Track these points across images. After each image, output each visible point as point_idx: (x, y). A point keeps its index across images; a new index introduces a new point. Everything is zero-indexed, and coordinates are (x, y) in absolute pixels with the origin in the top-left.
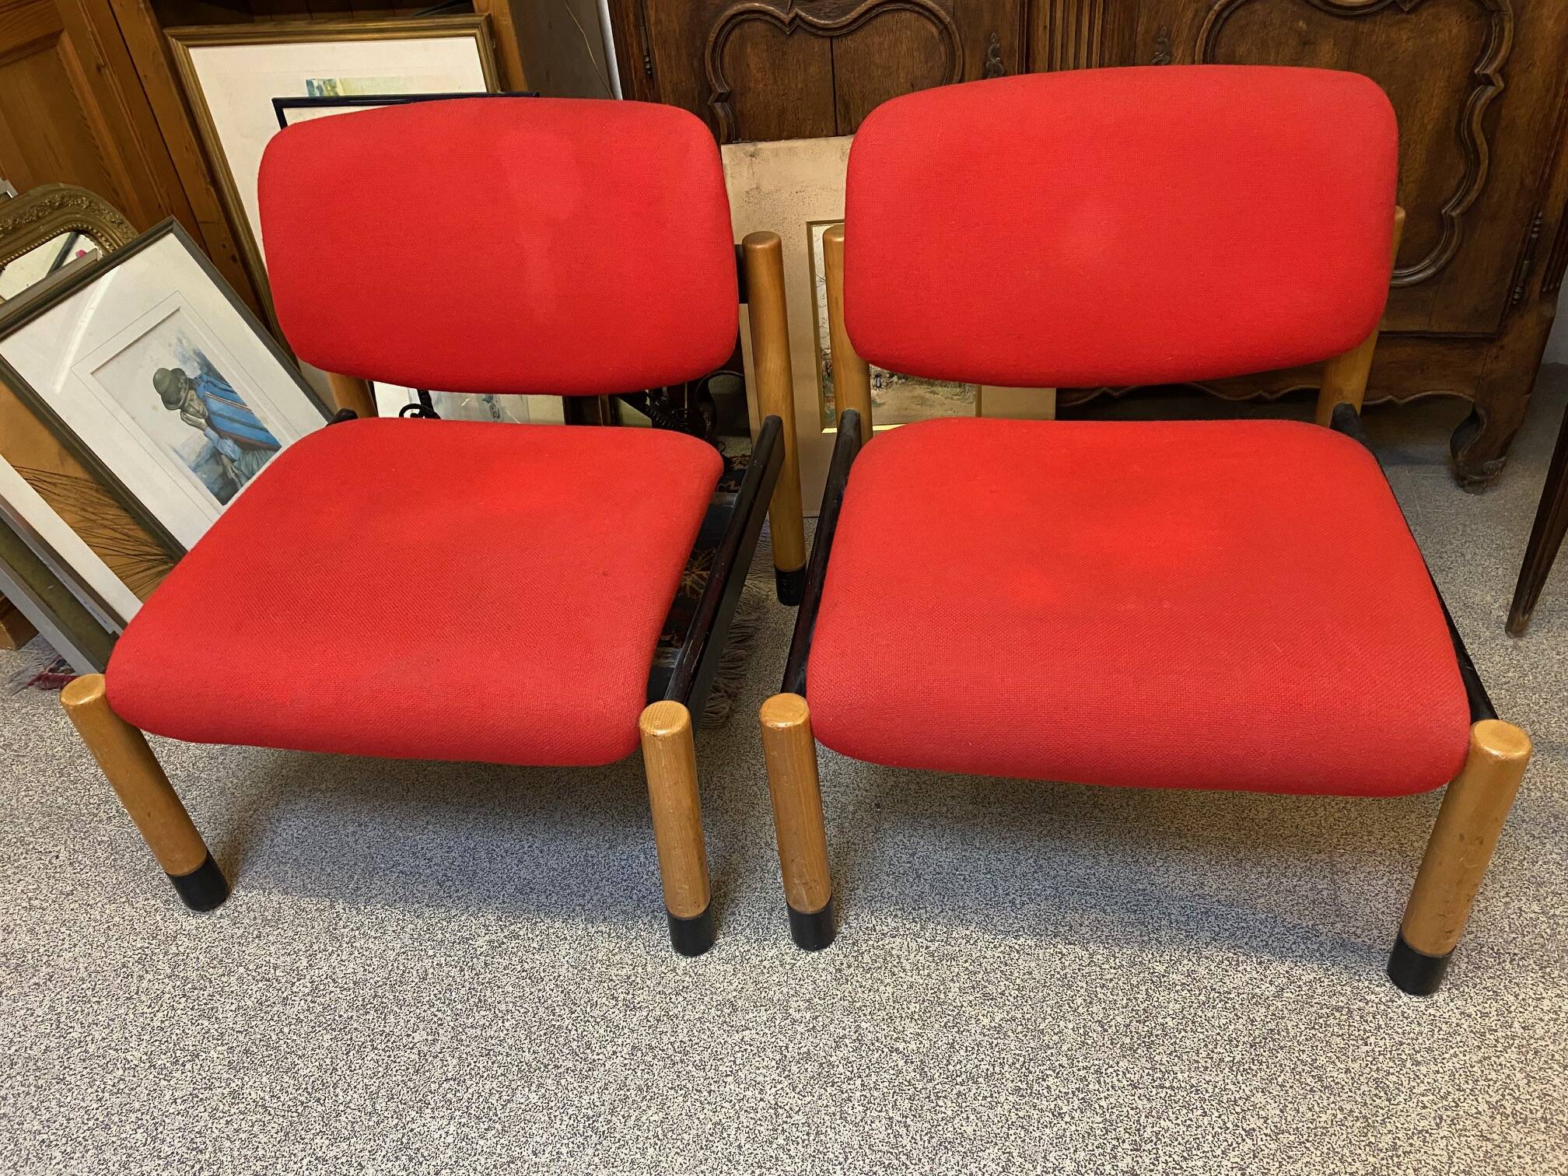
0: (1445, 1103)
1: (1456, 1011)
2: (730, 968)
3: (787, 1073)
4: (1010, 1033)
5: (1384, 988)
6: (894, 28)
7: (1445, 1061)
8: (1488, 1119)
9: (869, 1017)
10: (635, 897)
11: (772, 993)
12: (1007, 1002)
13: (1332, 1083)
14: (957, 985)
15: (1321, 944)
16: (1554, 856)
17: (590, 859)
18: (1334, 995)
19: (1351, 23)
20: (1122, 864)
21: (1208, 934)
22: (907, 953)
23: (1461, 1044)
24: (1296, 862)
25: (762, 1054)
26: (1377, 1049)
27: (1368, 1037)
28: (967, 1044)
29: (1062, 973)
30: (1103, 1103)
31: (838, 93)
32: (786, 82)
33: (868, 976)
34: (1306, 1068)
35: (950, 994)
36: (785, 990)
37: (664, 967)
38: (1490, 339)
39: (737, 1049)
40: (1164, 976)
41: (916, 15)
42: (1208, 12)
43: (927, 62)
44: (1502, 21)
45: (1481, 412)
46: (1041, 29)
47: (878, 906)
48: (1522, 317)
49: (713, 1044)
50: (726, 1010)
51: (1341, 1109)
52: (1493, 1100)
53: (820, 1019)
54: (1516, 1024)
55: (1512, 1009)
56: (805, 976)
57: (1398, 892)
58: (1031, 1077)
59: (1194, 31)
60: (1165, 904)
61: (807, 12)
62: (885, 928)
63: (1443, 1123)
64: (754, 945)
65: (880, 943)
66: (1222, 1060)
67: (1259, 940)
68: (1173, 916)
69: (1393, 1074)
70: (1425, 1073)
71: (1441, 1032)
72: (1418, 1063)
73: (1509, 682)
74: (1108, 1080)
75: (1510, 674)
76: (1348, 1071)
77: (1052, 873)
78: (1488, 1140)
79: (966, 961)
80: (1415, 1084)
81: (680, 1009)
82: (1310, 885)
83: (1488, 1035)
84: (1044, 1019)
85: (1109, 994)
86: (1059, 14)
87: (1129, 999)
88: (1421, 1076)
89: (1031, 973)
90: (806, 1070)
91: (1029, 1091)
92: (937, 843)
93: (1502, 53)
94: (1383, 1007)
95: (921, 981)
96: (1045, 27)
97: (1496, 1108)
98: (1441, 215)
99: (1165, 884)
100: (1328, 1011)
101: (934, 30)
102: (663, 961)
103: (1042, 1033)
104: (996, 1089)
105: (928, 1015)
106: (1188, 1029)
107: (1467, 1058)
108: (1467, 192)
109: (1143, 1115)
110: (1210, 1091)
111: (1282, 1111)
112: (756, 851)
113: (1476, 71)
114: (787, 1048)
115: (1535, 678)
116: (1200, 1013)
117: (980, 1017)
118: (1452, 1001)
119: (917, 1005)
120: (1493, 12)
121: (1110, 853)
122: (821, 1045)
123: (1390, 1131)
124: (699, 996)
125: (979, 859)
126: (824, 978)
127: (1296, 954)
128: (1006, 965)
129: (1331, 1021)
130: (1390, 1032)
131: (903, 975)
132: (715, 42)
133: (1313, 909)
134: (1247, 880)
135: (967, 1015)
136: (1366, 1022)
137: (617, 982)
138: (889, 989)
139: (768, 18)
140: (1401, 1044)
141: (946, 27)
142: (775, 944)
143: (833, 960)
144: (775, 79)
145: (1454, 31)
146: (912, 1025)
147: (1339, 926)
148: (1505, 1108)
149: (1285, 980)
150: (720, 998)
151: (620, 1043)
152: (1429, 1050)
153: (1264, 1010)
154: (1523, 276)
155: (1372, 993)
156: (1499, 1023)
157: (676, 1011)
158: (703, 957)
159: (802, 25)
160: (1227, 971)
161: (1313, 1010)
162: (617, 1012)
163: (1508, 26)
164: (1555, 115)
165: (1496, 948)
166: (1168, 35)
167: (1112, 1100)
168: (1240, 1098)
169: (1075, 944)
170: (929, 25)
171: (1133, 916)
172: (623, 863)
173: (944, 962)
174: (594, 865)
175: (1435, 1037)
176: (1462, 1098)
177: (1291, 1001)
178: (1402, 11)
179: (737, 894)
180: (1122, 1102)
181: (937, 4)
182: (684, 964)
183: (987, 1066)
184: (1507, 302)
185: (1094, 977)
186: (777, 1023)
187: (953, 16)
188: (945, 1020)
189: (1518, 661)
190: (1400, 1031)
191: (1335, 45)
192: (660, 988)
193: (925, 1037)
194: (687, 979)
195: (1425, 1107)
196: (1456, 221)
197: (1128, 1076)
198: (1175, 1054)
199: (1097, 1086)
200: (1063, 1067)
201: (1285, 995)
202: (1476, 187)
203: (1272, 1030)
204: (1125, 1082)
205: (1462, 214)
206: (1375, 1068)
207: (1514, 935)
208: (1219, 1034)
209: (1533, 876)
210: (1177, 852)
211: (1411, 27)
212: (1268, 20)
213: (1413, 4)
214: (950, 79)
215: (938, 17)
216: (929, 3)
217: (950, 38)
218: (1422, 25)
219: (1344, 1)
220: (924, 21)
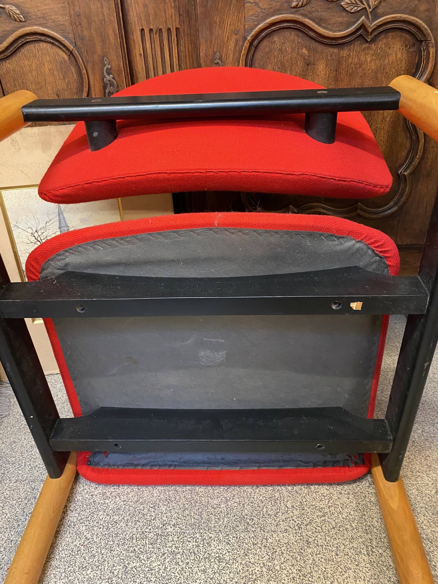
6: (37, 55)
19: (336, 50)
41: (50, 45)
42: (244, 42)
43: (64, 79)
44: (428, 46)
46: (138, 55)
59: (237, 54)
86: (148, 45)
93: (429, 69)
96: (141, 55)
98: (398, 174)
101: (66, 57)
108: (412, 160)
120: (421, 41)
141: (71, 53)
145: (400, 55)
163: (432, 52)
166: (220, 58)
170: (61, 52)
178: (367, 41)
181: (62, 36)
187: (74, 44)
191: (327, 65)
196: (407, 178)
202: (417, 157)
205: (410, 174)
211: (371, 52)
212: (284, 48)
213: (373, 36)
214: (82, 91)
215: (65, 46)
216: (56, 34)
217: (76, 61)
218: (379, 51)
219: (331, 33)
220: (57, 49)
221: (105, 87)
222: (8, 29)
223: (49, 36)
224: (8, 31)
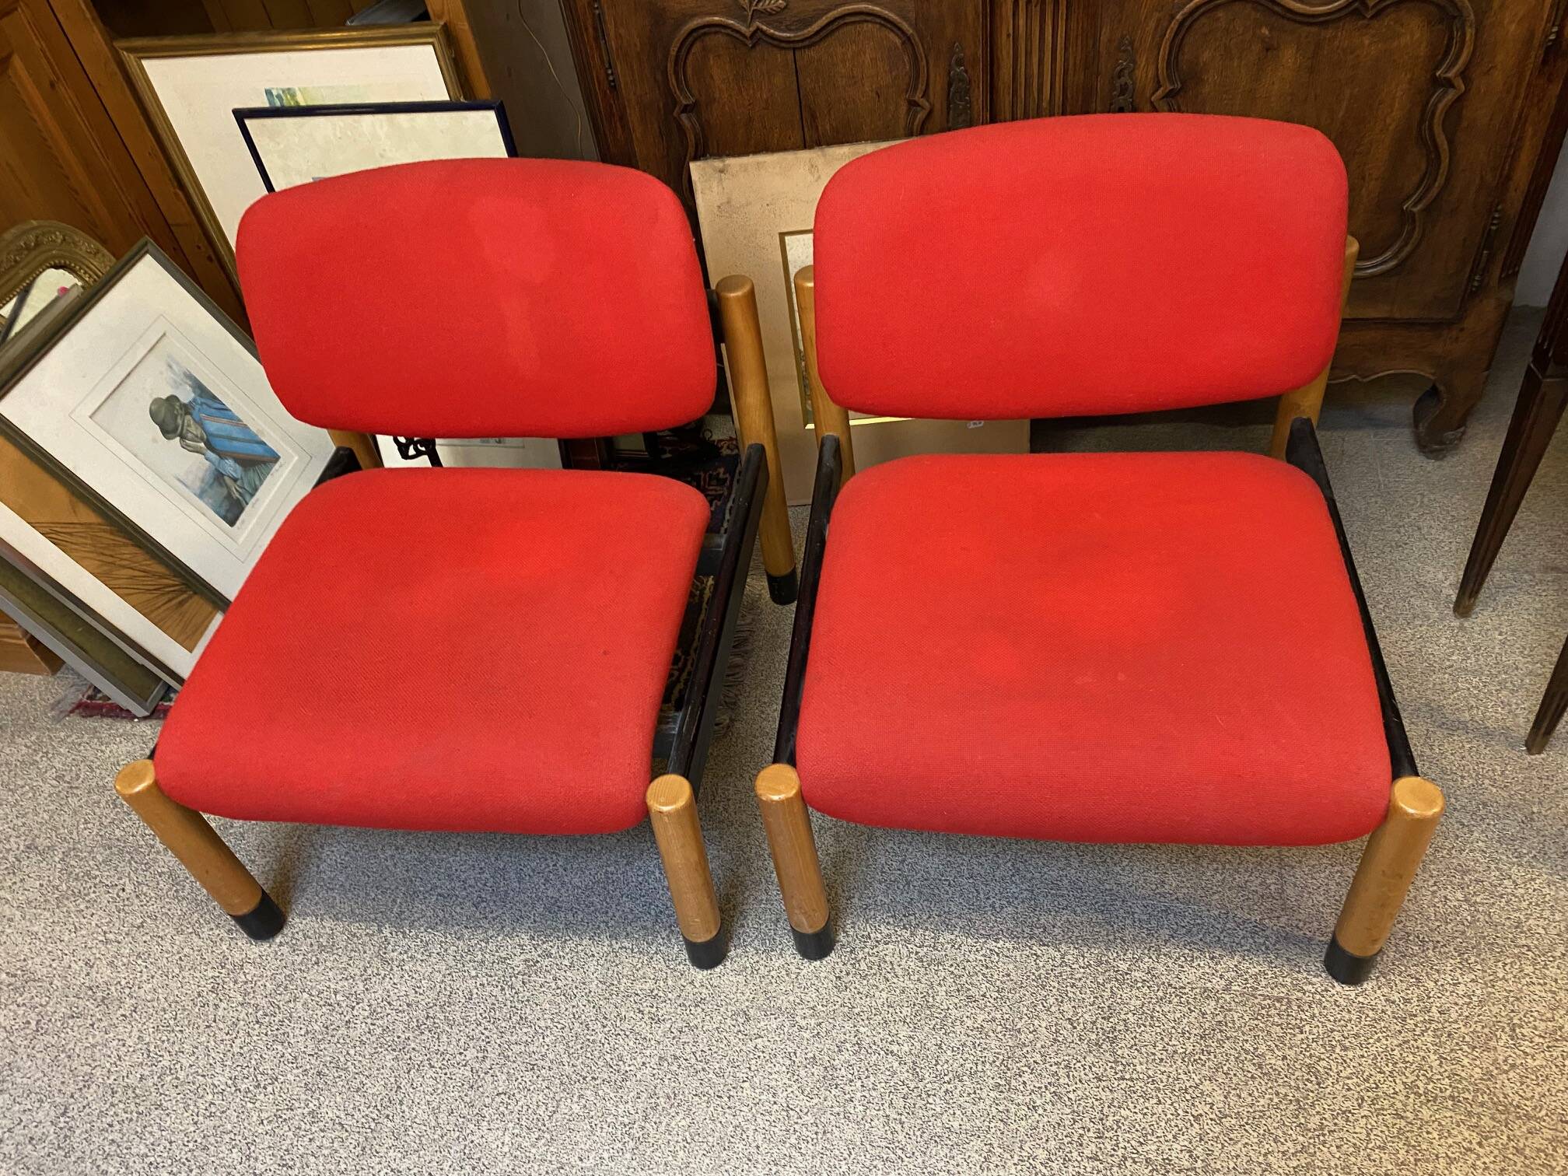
0: (1368, 1085)
1: (1382, 998)
2: (741, 979)
3: (796, 1077)
4: (991, 1034)
5: (1320, 978)
6: (857, 39)
7: (1369, 1046)
8: (1403, 1098)
9: (867, 1022)
10: (653, 912)
11: (780, 1002)
12: (988, 1004)
13: (1271, 1070)
14: (944, 988)
15: (1267, 938)
16: (1480, 844)
17: (610, 876)
18: (1276, 986)
19: (1314, 29)
20: (1091, 865)
21: (1167, 932)
22: (899, 959)
23: (1385, 1030)
24: (1248, 857)
25: (773, 1061)
26: (1311, 1037)
27: (1304, 1026)
28: (953, 1044)
29: (1037, 974)
30: (1071, 1095)
31: (803, 103)
32: (751, 92)
33: (865, 982)
34: (1249, 1057)
35: (938, 998)
36: (791, 999)
37: (683, 980)
38: (1450, 324)
39: (751, 1056)
40: (1127, 974)
41: (878, 26)
43: (891, 72)
44: (1463, 26)
45: (1441, 388)
46: (1004, 36)
47: (872, 913)
48: (1481, 301)
49: (730, 1052)
50: (739, 1019)
51: (1277, 1094)
52: (1409, 1081)
53: (823, 1025)
54: (1434, 1009)
55: (1431, 995)
56: (809, 984)
57: (1338, 884)
58: (1009, 1074)
59: (1157, 39)
60: (1130, 904)
61: (768, 24)
62: (879, 935)
63: (1365, 1104)
64: (762, 956)
65: (875, 950)
66: (1175, 1052)
67: (1212, 935)
68: (1136, 916)
69: (1324, 1059)
70: (1351, 1057)
71: (1368, 1019)
72: (1346, 1049)
73: (1452, 666)
74: (1076, 1074)
75: (1454, 658)
76: (1284, 1058)
77: (1029, 876)
78: (1402, 1117)
79: (952, 965)
80: (1342, 1068)
81: (700, 1021)
82: (1259, 880)
83: (1408, 1021)
84: (1021, 1019)
85: (1078, 993)
86: (1022, 22)
87: (1096, 997)
88: (1348, 1061)
89: (1009, 975)
90: (813, 1074)
91: (1007, 1087)
92: (925, 849)
93: (1463, 59)
94: (1318, 997)
95: (912, 986)
96: (1008, 35)
97: (1411, 1087)
98: (1403, 210)
99: (1130, 884)
100: (1269, 1002)
101: (898, 41)
102: (682, 975)
103: (1019, 1032)
104: (979, 1086)
105: (919, 1018)
106: (1147, 1023)
107: (1388, 1042)
108: (1427, 190)
109: (1106, 1105)
110: (1165, 1080)
111: (1226, 1097)
112: (760, 863)
113: (1437, 74)
114: (795, 1053)
115: (1477, 660)
116: (1158, 1009)
117: (965, 1019)
118: (1379, 988)
119: (909, 1009)
120: (1454, 18)
121: (1081, 854)
122: (825, 1050)
123: (1318, 1113)
124: (715, 1007)
125: (962, 864)
126: (826, 986)
127: (1245, 948)
128: (987, 967)
129: (1273, 1012)
130: (1322, 1020)
131: (895, 980)
132: (677, 56)
133: (1262, 904)
134: (1204, 878)
135: (953, 1017)
136: (1302, 1011)
137: (642, 996)
138: (884, 995)
139: (729, 31)
140: (1332, 1031)
141: (909, 39)
142: (781, 954)
143: (834, 968)
144: (740, 89)
145: (1417, 35)
146: (905, 1028)
147: (1283, 919)
148: (1419, 1088)
149: (1234, 974)
150: (734, 1009)
151: (648, 1054)
152: (1356, 1036)
153: (1213, 1003)
154: (1482, 265)
155: (1310, 983)
156: (1419, 1008)
157: (695, 1022)
158: (717, 969)
159: (763, 37)
160: (1183, 967)
161: (1256, 1001)
162: (644, 1025)
163: (1470, 32)
164: (1516, 116)
165: (1421, 937)
166: (1132, 43)
167: (1079, 1092)
168: (1190, 1087)
169: (1048, 946)
170: (892, 36)
171: (1100, 917)
172: (640, 879)
173: (932, 967)
174: (613, 881)
175: (1362, 1023)
176: (1382, 1080)
177: (1238, 993)
178: (1365, 18)
179: (744, 907)
180: (1088, 1094)
181: (898, 15)
182: (700, 976)
183: (971, 1065)
184: (1466, 289)
185: (1064, 977)
186: (786, 1030)
187: (915, 27)
188: (934, 1022)
189: (1463, 643)
190: (1332, 1019)
191: (1298, 49)
192: (681, 1001)
193: (916, 1039)
194: (704, 991)
195: (1349, 1089)
196: (1417, 216)
197: (1094, 1069)
198: (1135, 1047)
199: (1067, 1079)
200: (1037, 1063)
201: (1233, 988)
202: (1437, 183)
203: (1220, 1022)
204: (1091, 1076)
205: (1423, 210)
206: (1308, 1054)
207: (1438, 924)
208: (1173, 1027)
209: (1459, 865)
210: (1142, 851)
211: (1373, 32)
212: (1231, 27)
213: (1374, 11)
214: (916, 89)
215: (900, 29)
216: (890, 15)
217: (914, 49)
218: (1384, 30)
219: (1308, 8)
220: (887, 32)
221: (950, 85)
222: (822, 7)
223: (879, 17)
224: (823, 10)
